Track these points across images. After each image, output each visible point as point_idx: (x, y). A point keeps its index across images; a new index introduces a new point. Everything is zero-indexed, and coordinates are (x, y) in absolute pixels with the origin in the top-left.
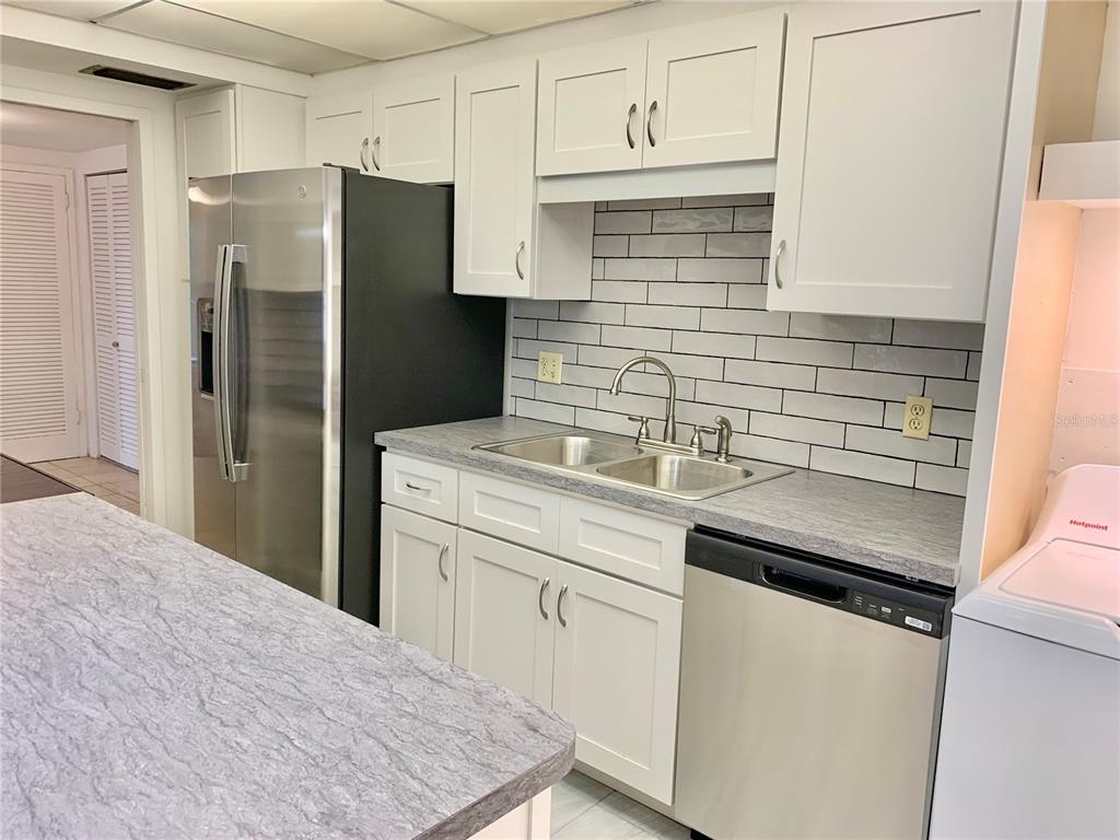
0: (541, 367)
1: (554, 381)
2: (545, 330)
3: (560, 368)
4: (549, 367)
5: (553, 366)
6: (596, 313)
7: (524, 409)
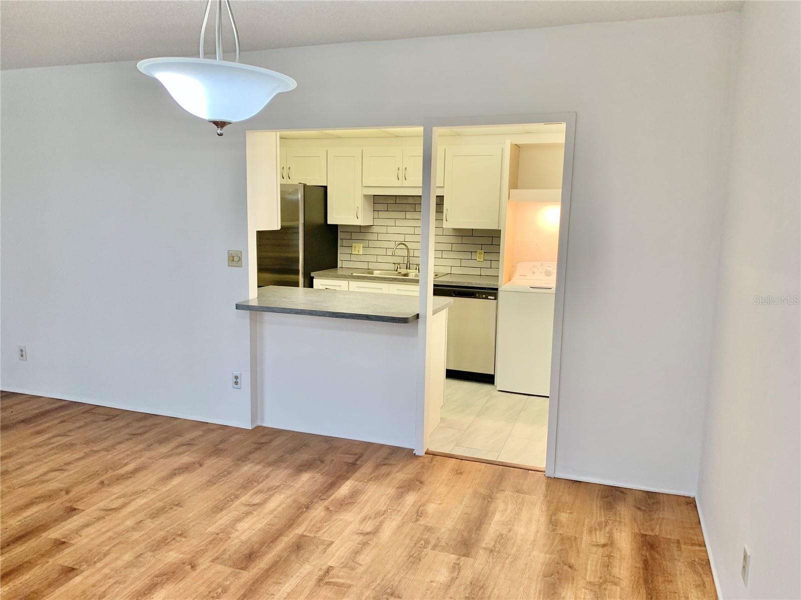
0: (353, 249)
1: (359, 253)
2: (354, 236)
3: (361, 249)
4: (357, 249)
5: (359, 248)
6: (375, 229)
7: (345, 265)
